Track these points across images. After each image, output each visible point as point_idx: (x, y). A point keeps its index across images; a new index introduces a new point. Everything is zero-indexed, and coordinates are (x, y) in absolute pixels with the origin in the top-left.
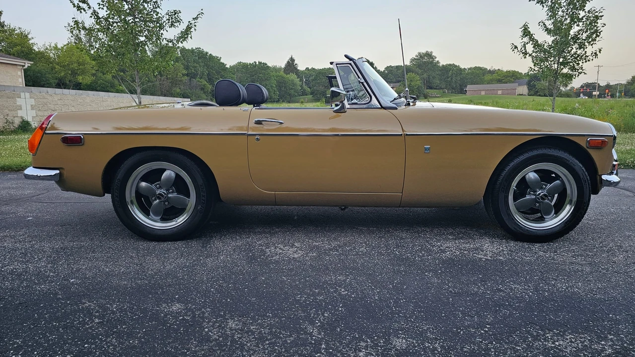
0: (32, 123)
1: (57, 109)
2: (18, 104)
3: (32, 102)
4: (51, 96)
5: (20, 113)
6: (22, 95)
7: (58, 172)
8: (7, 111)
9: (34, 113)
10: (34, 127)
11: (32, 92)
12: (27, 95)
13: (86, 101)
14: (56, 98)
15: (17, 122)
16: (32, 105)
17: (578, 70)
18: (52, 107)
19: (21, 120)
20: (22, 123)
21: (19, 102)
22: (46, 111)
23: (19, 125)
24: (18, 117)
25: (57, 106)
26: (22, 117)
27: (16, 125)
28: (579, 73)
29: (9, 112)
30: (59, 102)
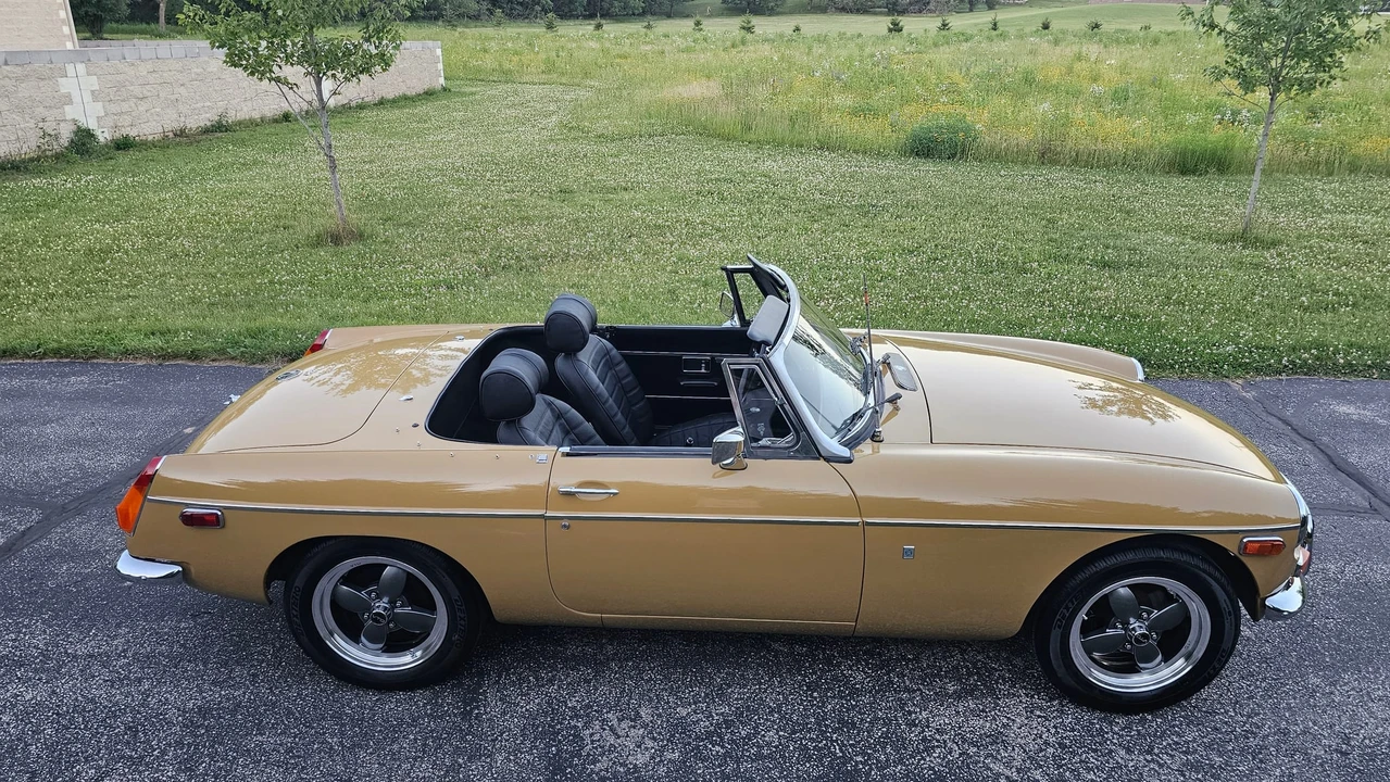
0: (98, 133)
1: (149, 94)
2: (63, 91)
3: (93, 83)
4: (133, 65)
5: (71, 112)
6: (70, 68)
7: (177, 569)
8: (41, 109)
9: (98, 109)
10: (102, 140)
11: (89, 60)
12: (81, 68)
13: (209, 70)
14: (143, 69)
15: (66, 134)
16: (93, 92)
17: (1330, 68)
18: (137, 90)
19: (74, 128)
20: (76, 133)
21: (66, 85)
22: (124, 101)
23: (72, 141)
24: (66, 120)
25: (148, 87)
26: (75, 121)
27: (65, 142)
28: (1331, 77)
29: (45, 113)
30: (151, 78)
